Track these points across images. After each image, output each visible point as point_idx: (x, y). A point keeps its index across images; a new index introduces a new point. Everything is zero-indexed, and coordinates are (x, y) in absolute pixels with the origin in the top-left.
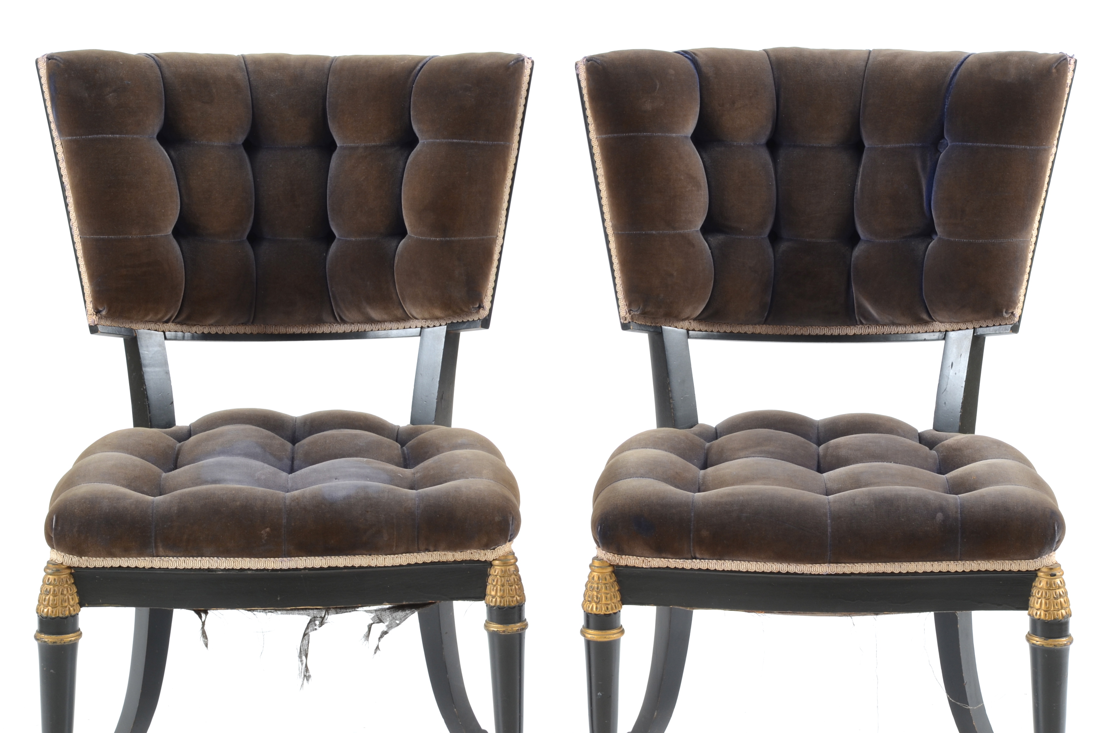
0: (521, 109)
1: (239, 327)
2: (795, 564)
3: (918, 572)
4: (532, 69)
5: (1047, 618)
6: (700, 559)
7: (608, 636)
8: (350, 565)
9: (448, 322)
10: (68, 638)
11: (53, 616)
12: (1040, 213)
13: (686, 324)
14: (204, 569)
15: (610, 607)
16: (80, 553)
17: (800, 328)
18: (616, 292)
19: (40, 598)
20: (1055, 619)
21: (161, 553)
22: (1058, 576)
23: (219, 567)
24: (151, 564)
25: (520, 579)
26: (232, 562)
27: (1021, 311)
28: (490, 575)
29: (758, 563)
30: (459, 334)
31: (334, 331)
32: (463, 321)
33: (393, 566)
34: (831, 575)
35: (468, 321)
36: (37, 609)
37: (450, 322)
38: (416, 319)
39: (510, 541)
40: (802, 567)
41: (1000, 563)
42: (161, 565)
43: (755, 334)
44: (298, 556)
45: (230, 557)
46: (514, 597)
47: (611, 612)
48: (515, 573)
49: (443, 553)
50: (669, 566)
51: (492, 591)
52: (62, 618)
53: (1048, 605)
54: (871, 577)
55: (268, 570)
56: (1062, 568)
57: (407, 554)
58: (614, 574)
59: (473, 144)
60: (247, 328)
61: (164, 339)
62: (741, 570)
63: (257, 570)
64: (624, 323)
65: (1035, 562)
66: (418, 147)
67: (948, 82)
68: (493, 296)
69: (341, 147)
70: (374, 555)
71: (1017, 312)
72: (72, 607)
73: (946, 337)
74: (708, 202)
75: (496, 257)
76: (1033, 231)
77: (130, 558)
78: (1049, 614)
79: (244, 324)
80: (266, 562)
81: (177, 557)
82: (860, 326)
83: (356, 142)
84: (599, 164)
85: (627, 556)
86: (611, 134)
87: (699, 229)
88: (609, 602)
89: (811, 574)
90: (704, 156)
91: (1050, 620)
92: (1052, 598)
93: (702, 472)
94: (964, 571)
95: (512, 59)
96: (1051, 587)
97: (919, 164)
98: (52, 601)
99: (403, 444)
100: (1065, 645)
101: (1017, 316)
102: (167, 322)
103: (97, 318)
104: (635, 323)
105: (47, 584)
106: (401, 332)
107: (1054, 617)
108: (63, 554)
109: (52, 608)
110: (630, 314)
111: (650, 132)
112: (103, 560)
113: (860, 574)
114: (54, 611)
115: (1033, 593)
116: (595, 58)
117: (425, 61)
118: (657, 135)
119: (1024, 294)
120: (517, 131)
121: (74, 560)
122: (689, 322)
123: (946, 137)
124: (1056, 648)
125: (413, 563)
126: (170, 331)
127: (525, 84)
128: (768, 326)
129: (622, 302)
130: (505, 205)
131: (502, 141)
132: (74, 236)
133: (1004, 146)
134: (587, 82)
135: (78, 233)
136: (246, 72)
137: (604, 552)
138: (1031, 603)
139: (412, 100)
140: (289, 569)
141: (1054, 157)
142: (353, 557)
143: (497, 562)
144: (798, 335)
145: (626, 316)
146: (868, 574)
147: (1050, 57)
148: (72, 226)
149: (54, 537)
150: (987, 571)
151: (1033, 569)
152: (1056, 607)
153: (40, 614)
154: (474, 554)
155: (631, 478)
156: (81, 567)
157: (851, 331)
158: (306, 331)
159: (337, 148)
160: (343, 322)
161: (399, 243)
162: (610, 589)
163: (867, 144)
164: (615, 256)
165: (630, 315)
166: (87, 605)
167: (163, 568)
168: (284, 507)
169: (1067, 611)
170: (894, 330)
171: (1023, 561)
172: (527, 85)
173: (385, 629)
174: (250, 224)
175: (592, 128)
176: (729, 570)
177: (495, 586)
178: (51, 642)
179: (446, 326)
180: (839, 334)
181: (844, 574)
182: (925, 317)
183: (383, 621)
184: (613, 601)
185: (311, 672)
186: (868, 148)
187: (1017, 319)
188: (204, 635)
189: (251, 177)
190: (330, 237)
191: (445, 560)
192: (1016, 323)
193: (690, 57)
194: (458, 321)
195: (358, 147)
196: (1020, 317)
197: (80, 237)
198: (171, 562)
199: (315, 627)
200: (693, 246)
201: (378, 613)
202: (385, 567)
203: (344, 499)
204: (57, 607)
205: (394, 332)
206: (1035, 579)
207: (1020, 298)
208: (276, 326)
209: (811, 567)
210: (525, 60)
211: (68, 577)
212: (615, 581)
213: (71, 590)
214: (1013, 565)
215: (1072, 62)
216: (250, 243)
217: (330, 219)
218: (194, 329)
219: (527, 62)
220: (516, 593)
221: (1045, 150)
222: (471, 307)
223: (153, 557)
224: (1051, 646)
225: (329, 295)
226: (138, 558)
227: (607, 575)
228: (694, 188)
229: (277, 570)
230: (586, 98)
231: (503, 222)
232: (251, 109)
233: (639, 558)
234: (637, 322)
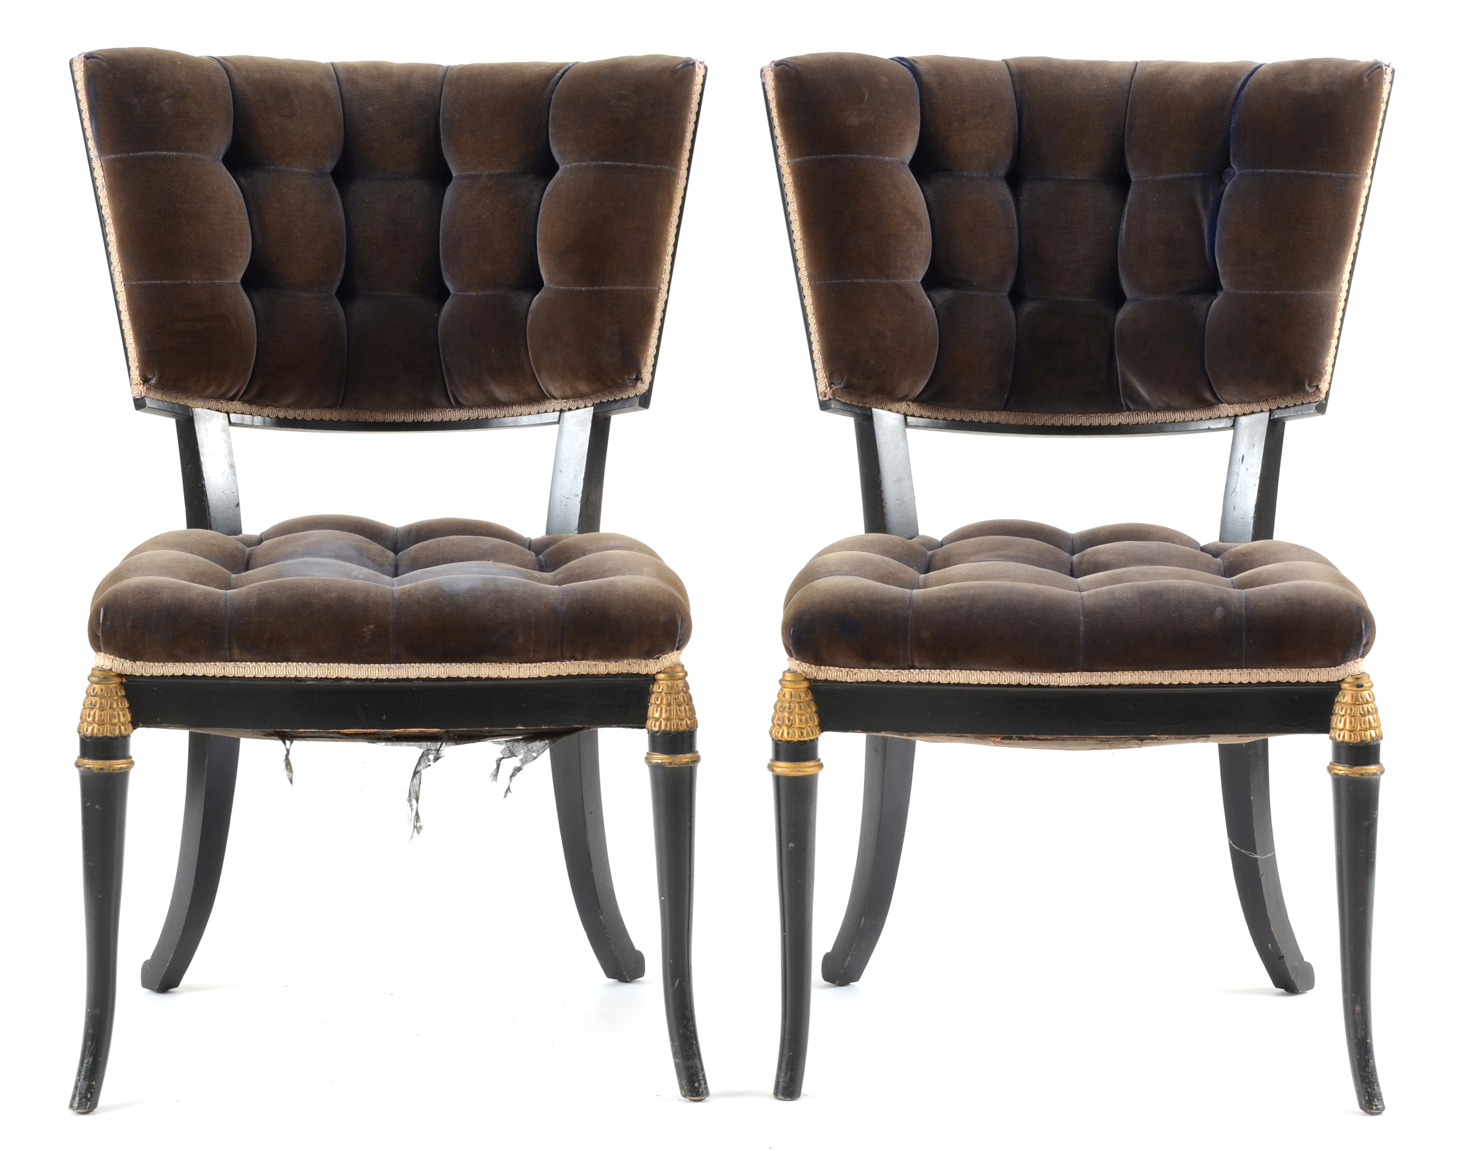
0: (690, 127)
1: (323, 411)
2: (1039, 673)
3: (1193, 684)
4: (705, 77)
5: (1352, 740)
6: (920, 669)
7: (802, 770)
8: (475, 676)
9: (595, 402)
10: (118, 764)
11: (100, 736)
12: (1351, 262)
13: (904, 406)
14: (290, 678)
15: (805, 732)
16: (134, 656)
17: (1050, 416)
18: (813, 362)
19: (82, 714)
20: (1361, 741)
21: (236, 657)
22: (1366, 687)
23: (310, 676)
24: (223, 671)
25: (690, 698)
26: (326, 669)
27: (1328, 386)
28: (653, 692)
29: (993, 672)
30: (610, 418)
31: (446, 419)
32: (615, 399)
33: (529, 679)
34: (1084, 687)
35: (622, 398)
36: (79, 728)
37: (598, 402)
38: (555, 398)
39: (678, 649)
40: (1048, 677)
41: (1294, 672)
42: (236, 673)
43: (992, 423)
44: (410, 663)
45: (323, 663)
46: (683, 719)
47: (806, 739)
48: (684, 689)
49: (594, 663)
50: (881, 680)
51: (655, 712)
52: (111, 738)
53: (1353, 724)
54: (1134, 690)
55: (371, 680)
56: (1371, 679)
57: (548, 663)
58: (811, 690)
59: (629, 167)
60: (334, 414)
61: (227, 422)
62: (971, 682)
63: (357, 680)
64: (822, 400)
65: (1338, 670)
66: (558, 175)
67: (1235, 95)
68: (654, 366)
69: (458, 177)
70: (506, 663)
71: (1324, 386)
72: (123, 726)
73: (1236, 423)
74: (931, 247)
75: (658, 315)
76: (1342, 284)
77: (197, 664)
78: (1355, 735)
79: (331, 407)
80: (369, 669)
81: (257, 662)
82: (1127, 413)
83: (478, 169)
84: (791, 197)
85: (827, 667)
86: (807, 156)
87: (920, 281)
88: (803, 726)
89: (1059, 686)
90: (926, 188)
91: (1355, 742)
92: (1358, 714)
93: (922, 576)
94: (1250, 683)
95: (680, 61)
96: (1357, 701)
97: (1199, 199)
98: (98, 715)
99: (538, 553)
100: (1374, 774)
101: (1324, 391)
102: (232, 399)
103: (145, 388)
104: (838, 400)
105: (92, 696)
106: (535, 419)
107: (1360, 738)
108: (112, 657)
109: (99, 725)
110: (831, 388)
111: (857, 154)
112: (162, 666)
113: (1120, 685)
114: (101, 729)
115: (1335, 711)
116: (785, 61)
117: (567, 67)
118: (865, 156)
119: (1332, 364)
120: (686, 155)
121: (125, 665)
122: (908, 405)
123: (1233, 165)
124: (1363, 777)
125: (555, 675)
126: (235, 413)
127: (695, 95)
128: (1008, 413)
129: (821, 374)
130: (670, 249)
131: (667, 166)
132: (116, 285)
133: (1304, 172)
134: (775, 92)
135: (122, 279)
136: (336, 81)
137: (798, 662)
138: (1333, 724)
139: (550, 114)
140: (398, 679)
141: (1367, 191)
142: (479, 665)
143: (661, 676)
144: (1047, 426)
145: (826, 391)
146: (1131, 686)
147: (1361, 63)
148: (114, 271)
149: (102, 634)
150: (1278, 683)
151: (1335, 680)
152: (1363, 726)
153: (82, 734)
154: (632, 665)
155: (832, 576)
156: (135, 676)
157: (1115, 420)
158: (410, 418)
159: (454, 178)
160: (459, 405)
161: (533, 298)
162: (806, 709)
163: (1133, 178)
164: (811, 315)
165: (831, 390)
166: (141, 725)
167: (239, 677)
168: (391, 600)
169: (1377, 732)
170: (1169, 417)
171: (1323, 669)
172: (699, 97)
173: (519, 764)
174: (340, 275)
175: (782, 151)
176: (957, 682)
177: (658, 705)
178: (97, 769)
179: (593, 408)
180: (1100, 424)
181: (1101, 686)
182: (1208, 396)
183: (516, 754)
184: (810, 725)
185: (423, 822)
186: (1135, 181)
187: (1323, 396)
188: (289, 766)
189: (341, 214)
190: (444, 294)
191: (596, 673)
192: (1322, 400)
193: (907, 64)
194: (608, 400)
195: (480, 175)
196: (1327, 393)
197: (124, 285)
198: (248, 669)
199: (429, 763)
200: (912, 300)
201: (510, 744)
202: (519, 679)
203: (468, 591)
204: (104, 724)
205: (525, 420)
206: (1338, 693)
207: (1327, 368)
208: (371, 411)
209: (1059, 677)
210: (696, 65)
211: (118, 687)
212: (812, 700)
213: (122, 705)
214: (1311, 675)
215: (1389, 71)
216: (339, 301)
217: (443, 270)
218: (267, 411)
219: (699, 68)
220: (686, 714)
221: (1356, 179)
222: (626, 377)
223: (226, 662)
224: (1357, 776)
225: (442, 368)
226: (207, 663)
227: (801, 691)
228: (913, 227)
229: (382, 680)
230: (774, 114)
231: (668, 271)
232: (343, 127)
233: (842, 669)
234: (839, 399)
